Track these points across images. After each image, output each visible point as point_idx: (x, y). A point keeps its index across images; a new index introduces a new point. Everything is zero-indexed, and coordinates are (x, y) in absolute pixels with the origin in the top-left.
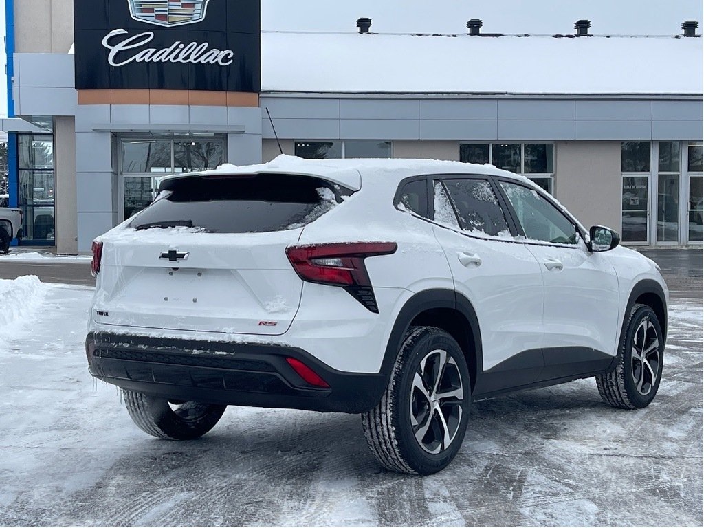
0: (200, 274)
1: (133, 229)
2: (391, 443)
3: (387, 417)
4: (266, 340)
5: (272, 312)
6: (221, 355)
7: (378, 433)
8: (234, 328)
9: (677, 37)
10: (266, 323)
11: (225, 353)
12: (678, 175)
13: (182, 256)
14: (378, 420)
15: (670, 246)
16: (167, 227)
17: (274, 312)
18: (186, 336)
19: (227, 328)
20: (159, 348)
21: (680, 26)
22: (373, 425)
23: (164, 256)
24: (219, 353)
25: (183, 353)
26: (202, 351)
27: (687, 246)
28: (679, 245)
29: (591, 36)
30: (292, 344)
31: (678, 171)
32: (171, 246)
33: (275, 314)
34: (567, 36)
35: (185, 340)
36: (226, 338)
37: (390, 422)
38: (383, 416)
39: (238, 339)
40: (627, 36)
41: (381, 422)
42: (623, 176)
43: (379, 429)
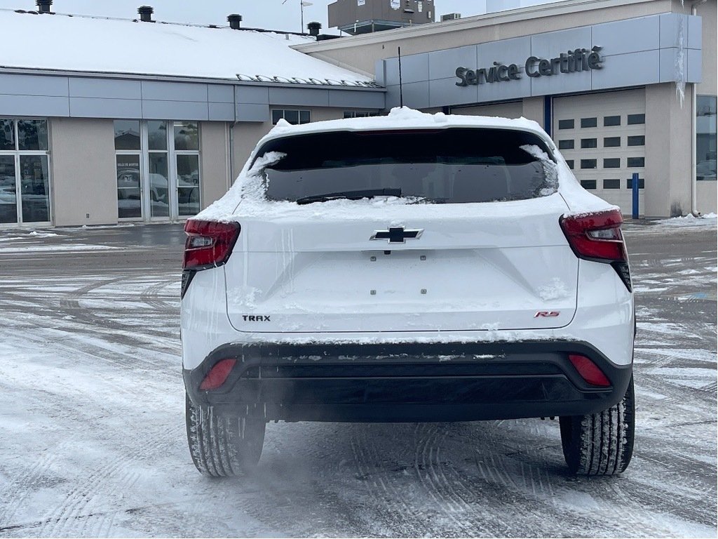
0: (423, 258)
1: (295, 203)
2: (619, 442)
3: (619, 413)
4: (545, 335)
5: (548, 300)
6: (485, 359)
7: (603, 433)
8: (498, 323)
9: (135, 21)
10: (544, 314)
11: (491, 356)
12: (166, 153)
13: (413, 235)
14: (606, 418)
15: (162, 221)
16: (361, 198)
17: (554, 299)
18: (423, 339)
19: (488, 324)
20: (378, 357)
21: (137, 12)
22: (598, 424)
23: (380, 236)
24: (483, 357)
25: (420, 361)
26: (454, 357)
27: (178, 221)
28: (170, 220)
29: (54, 14)
30: (579, 338)
31: (166, 149)
32: (393, 223)
33: (553, 302)
34: (30, 12)
35: (422, 344)
36: (489, 337)
37: (622, 419)
38: (614, 413)
39: (508, 336)
40: (88, 17)
41: (610, 420)
42: (117, 153)
43: (606, 428)
